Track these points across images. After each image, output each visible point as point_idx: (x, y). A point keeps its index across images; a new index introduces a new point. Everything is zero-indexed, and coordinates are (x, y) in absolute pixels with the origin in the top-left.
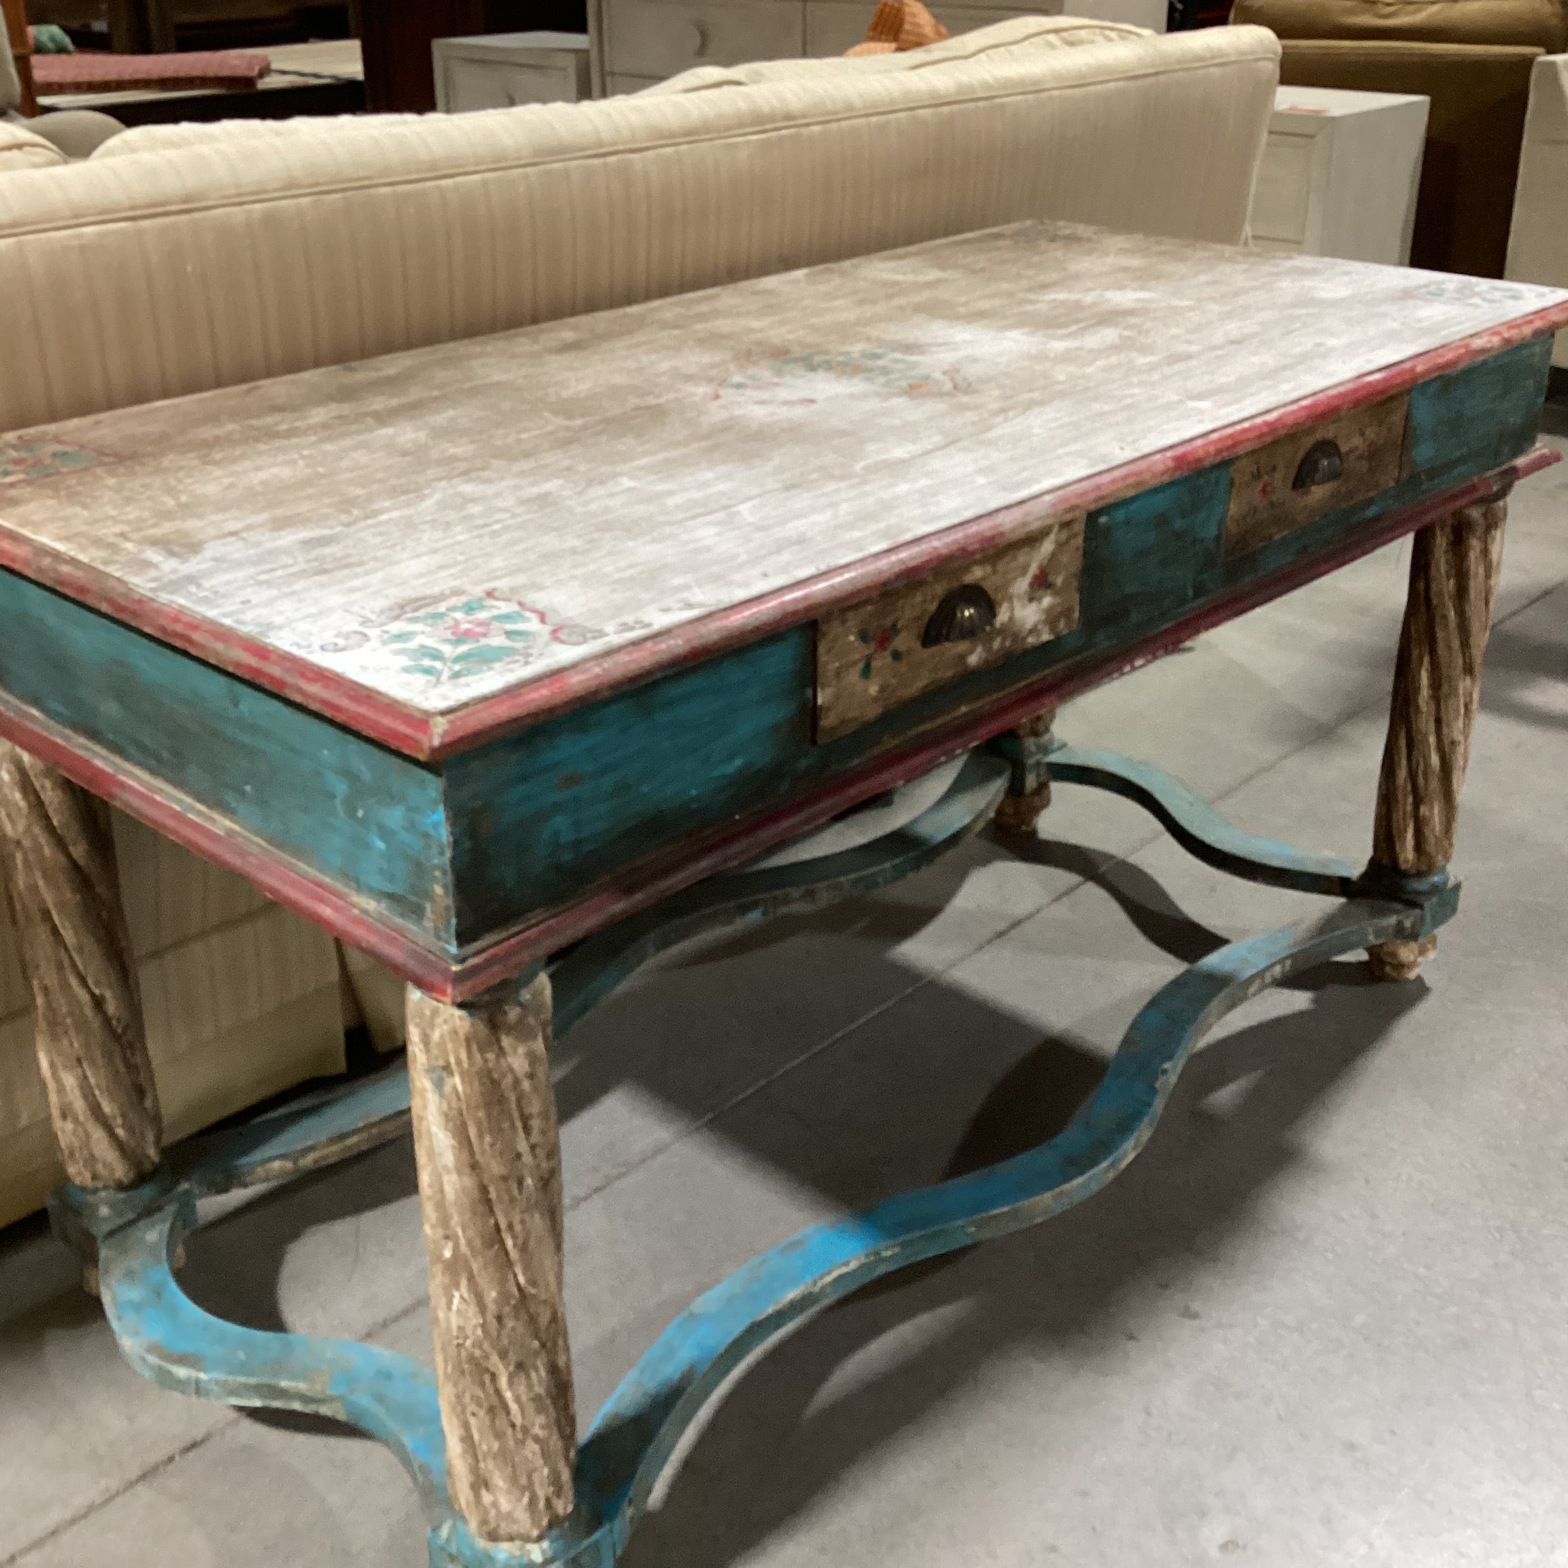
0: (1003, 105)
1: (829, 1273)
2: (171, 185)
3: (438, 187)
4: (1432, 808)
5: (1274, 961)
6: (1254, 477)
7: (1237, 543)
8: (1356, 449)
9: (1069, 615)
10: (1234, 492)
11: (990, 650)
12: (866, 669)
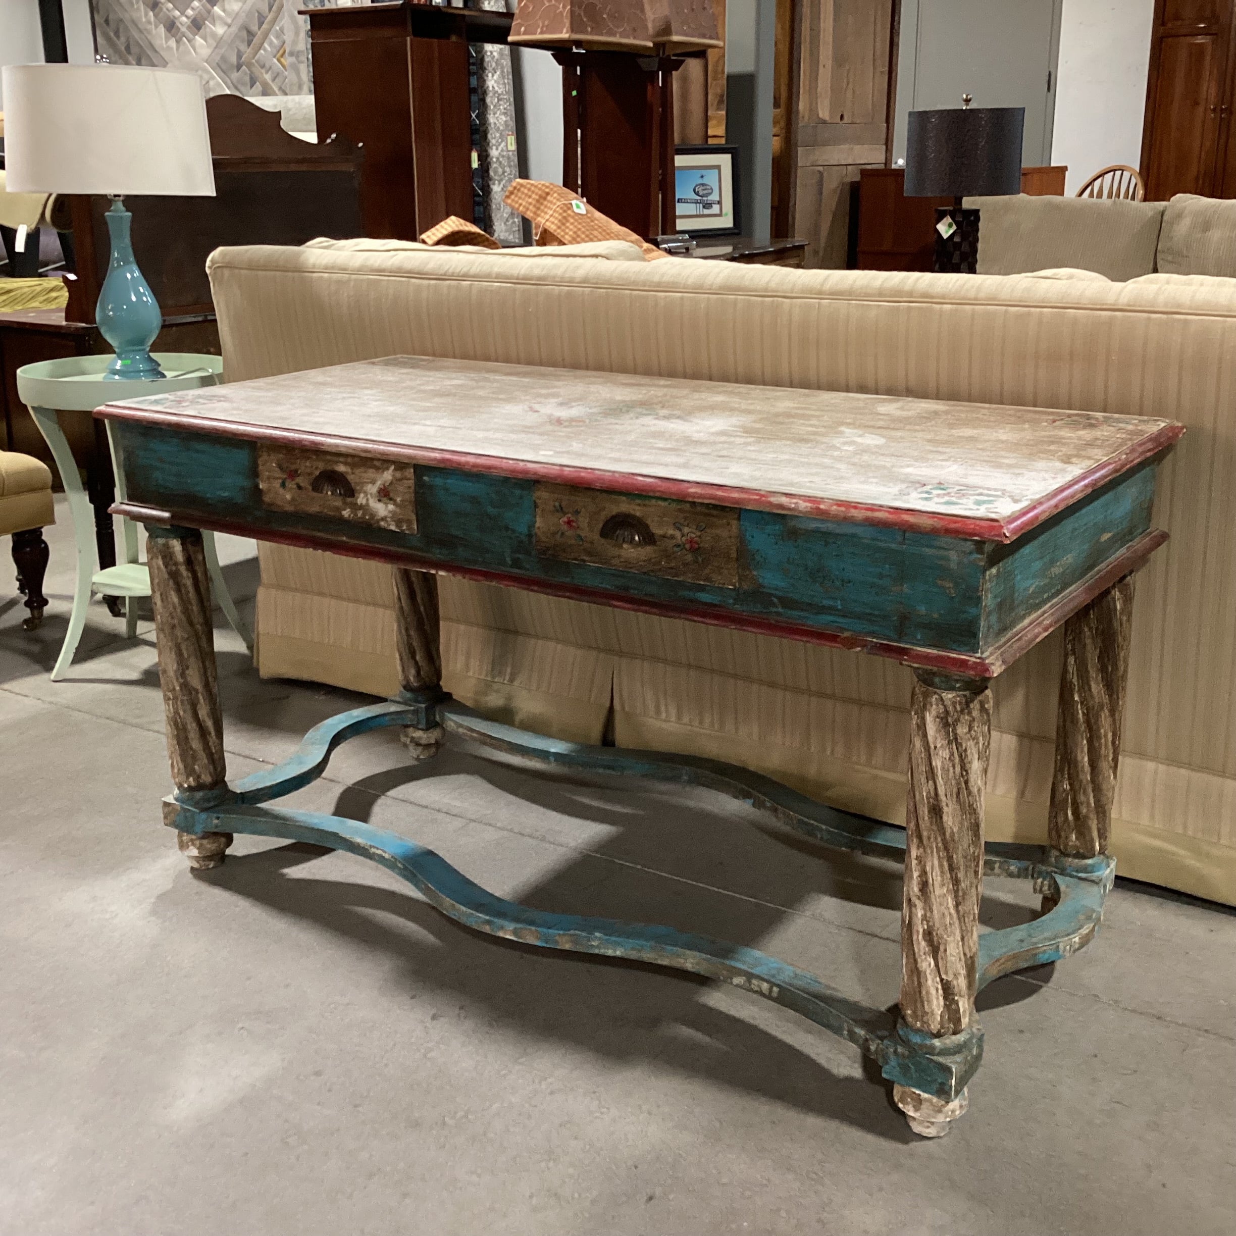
1: (378, 848)
5: (763, 976)
6: (558, 511)
7: (548, 549)
8: (672, 537)
9: (409, 522)
10: (539, 511)
11: (356, 515)
12: (283, 485)
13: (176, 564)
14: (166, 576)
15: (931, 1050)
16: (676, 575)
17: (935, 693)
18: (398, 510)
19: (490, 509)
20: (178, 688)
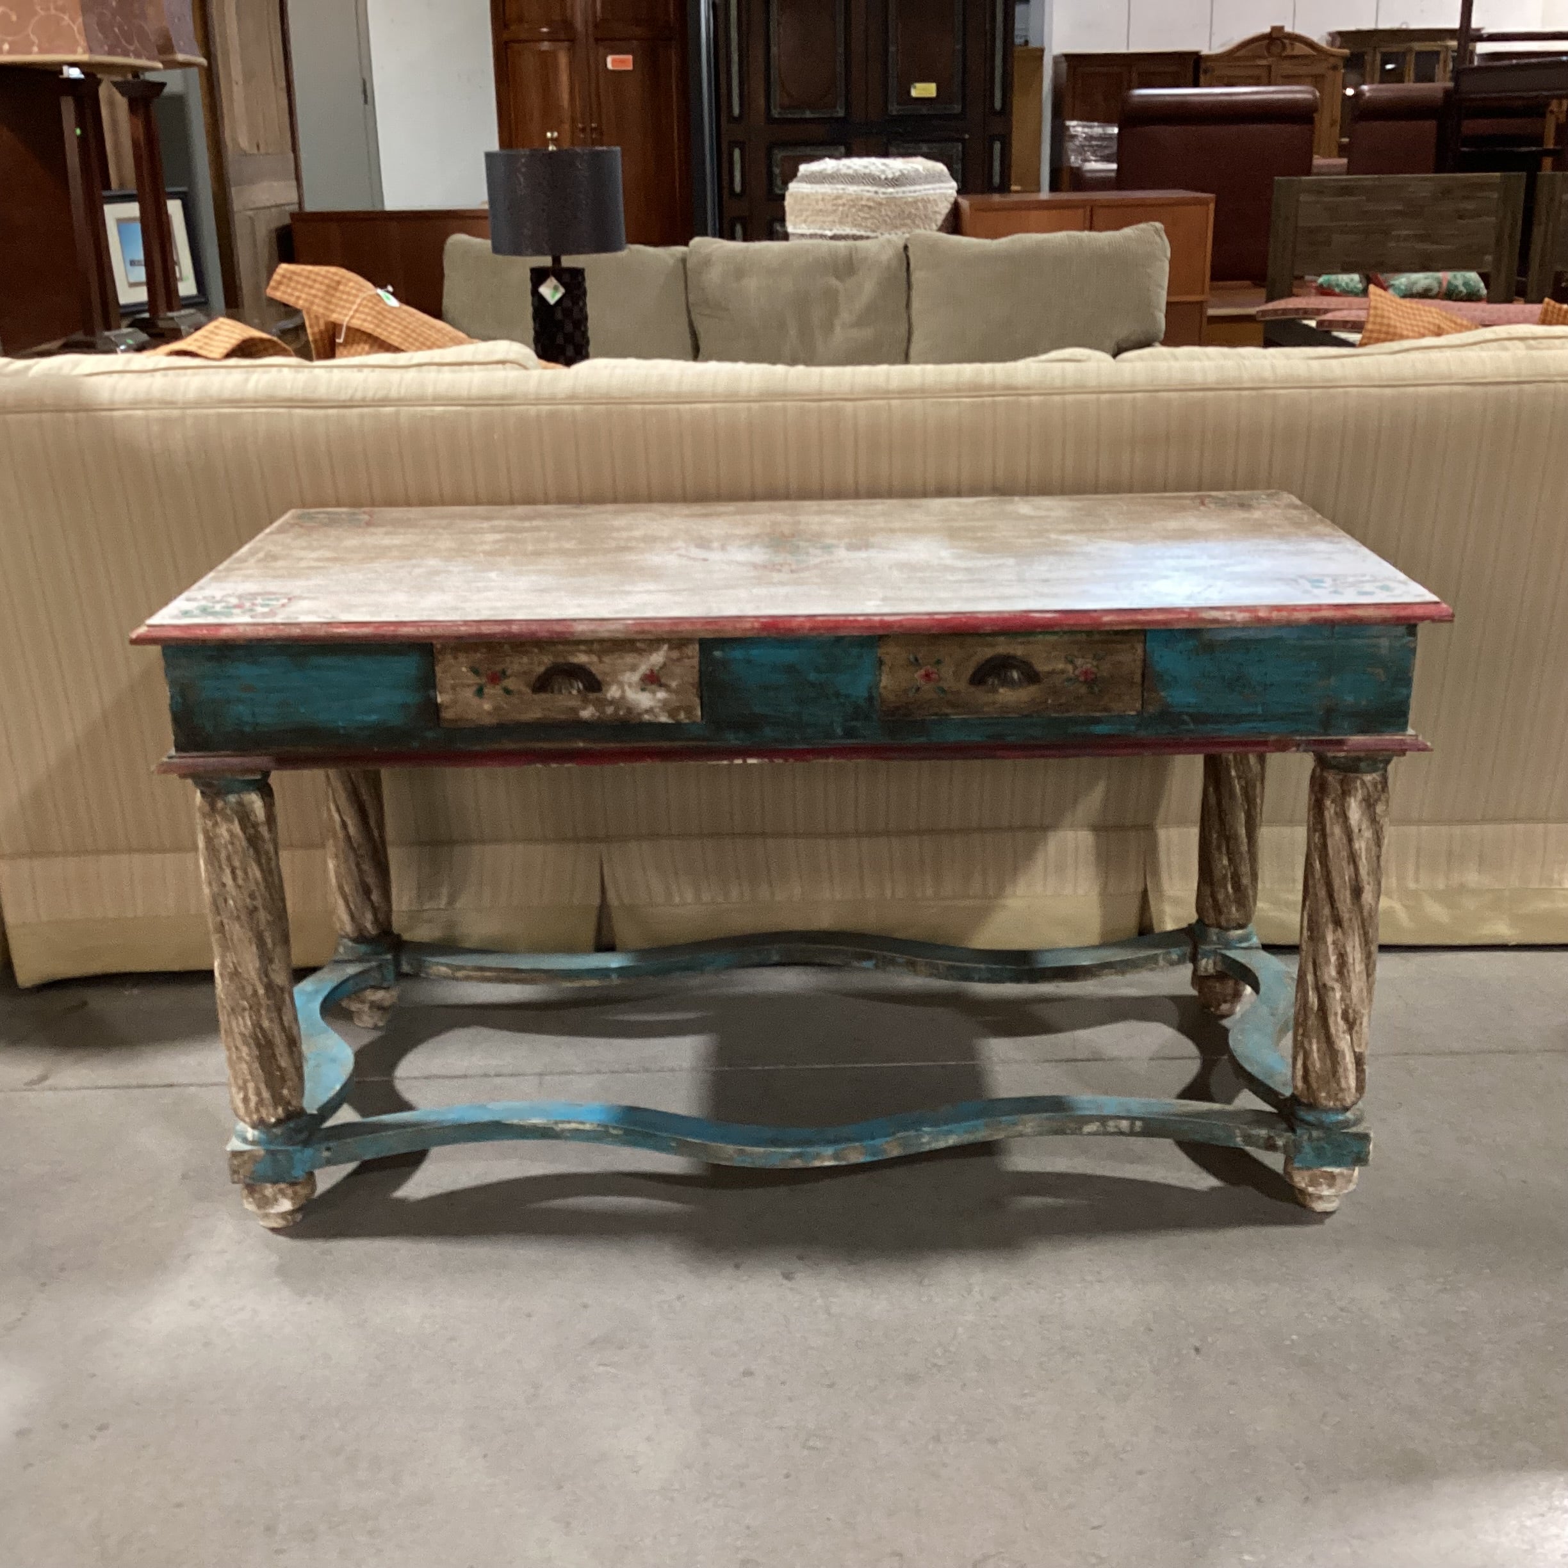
0: (1275, 396)
1: (569, 1122)
2: (497, 390)
3: (678, 410)
4: (1310, 1043)
5: (1121, 1114)
6: (911, 663)
7: (898, 708)
8: (1063, 672)
9: (689, 710)
10: (885, 669)
11: (604, 712)
12: (480, 692)
13: (255, 826)
14: (245, 843)
15: (1347, 1124)
16: (1068, 711)
17: (1357, 778)
18: (674, 697)
19: (812, 676)
20: (261, 991)
